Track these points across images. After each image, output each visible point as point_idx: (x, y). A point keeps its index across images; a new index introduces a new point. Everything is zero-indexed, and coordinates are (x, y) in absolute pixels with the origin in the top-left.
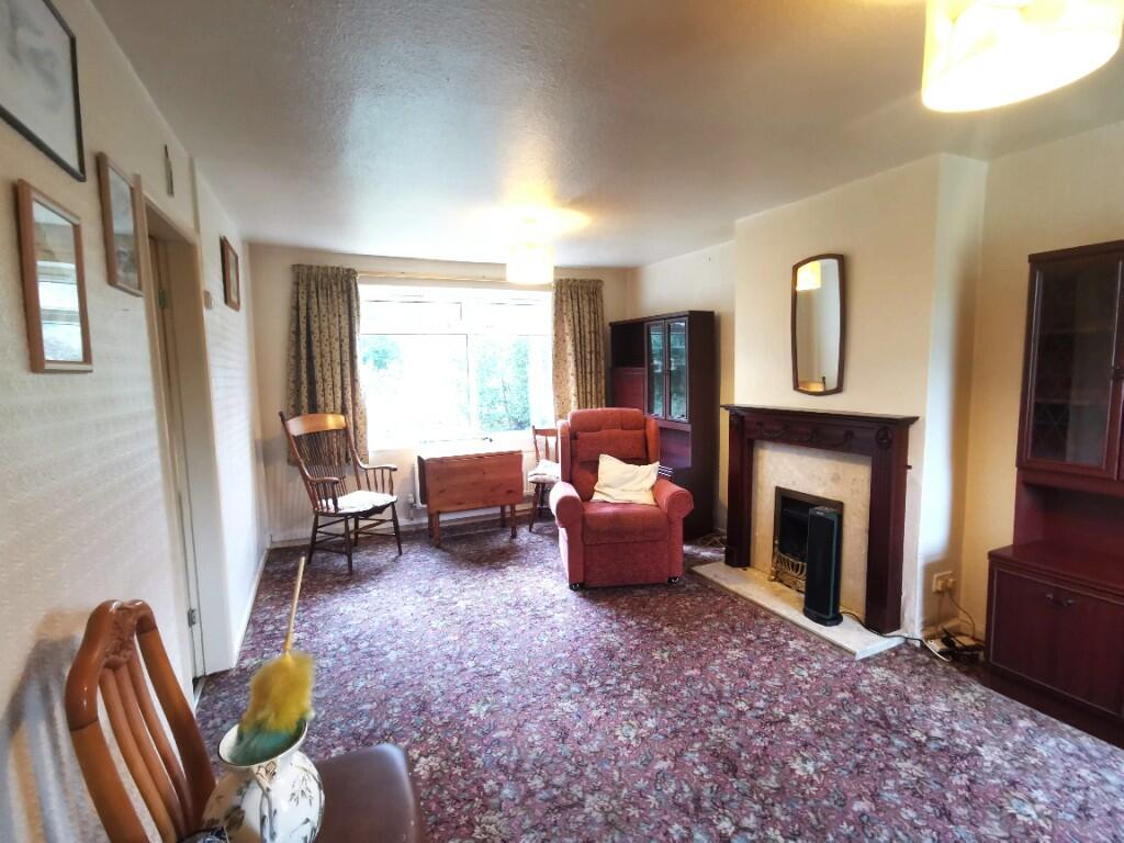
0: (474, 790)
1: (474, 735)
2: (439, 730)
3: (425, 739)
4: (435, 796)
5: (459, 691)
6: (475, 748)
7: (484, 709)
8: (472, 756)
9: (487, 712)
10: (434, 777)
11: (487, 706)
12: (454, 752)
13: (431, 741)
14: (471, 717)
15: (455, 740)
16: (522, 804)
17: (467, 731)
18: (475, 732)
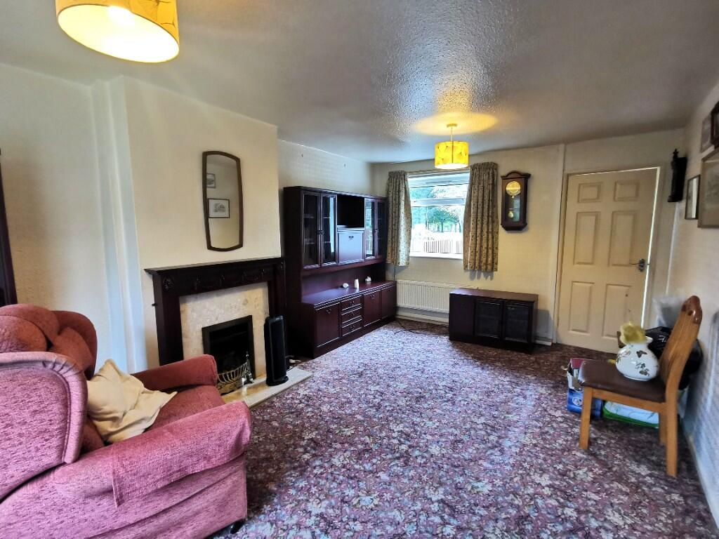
0: (524, 453)
1: (502, 474)
2: (521, 493)
3: (535, 494)
4: (546, 464)
5: (483, 512)
6: (508, 468)
7: (479, 484)
8: (513, 466)
9: (480, 481)
10: (541, 472)
11: (476, 485)
12: (521, 474)
13: (531, 491)
14: (494, 485)
15: (515, 480)
16: (506, 437)
17: (504, 479)
18: (500, 475)
